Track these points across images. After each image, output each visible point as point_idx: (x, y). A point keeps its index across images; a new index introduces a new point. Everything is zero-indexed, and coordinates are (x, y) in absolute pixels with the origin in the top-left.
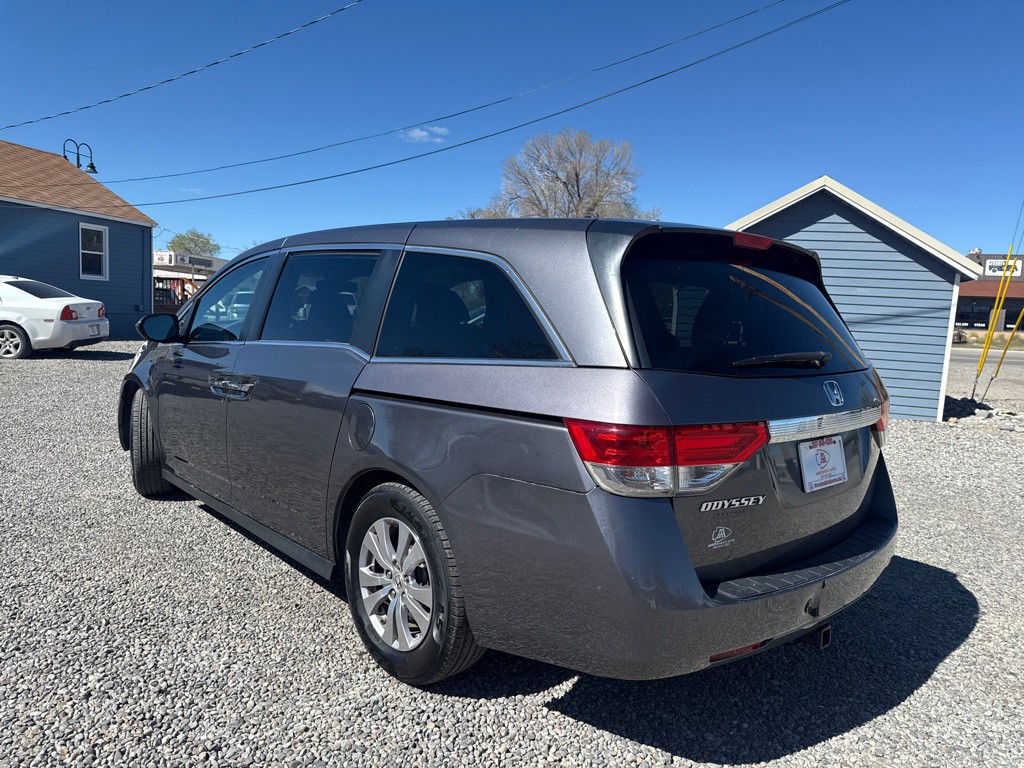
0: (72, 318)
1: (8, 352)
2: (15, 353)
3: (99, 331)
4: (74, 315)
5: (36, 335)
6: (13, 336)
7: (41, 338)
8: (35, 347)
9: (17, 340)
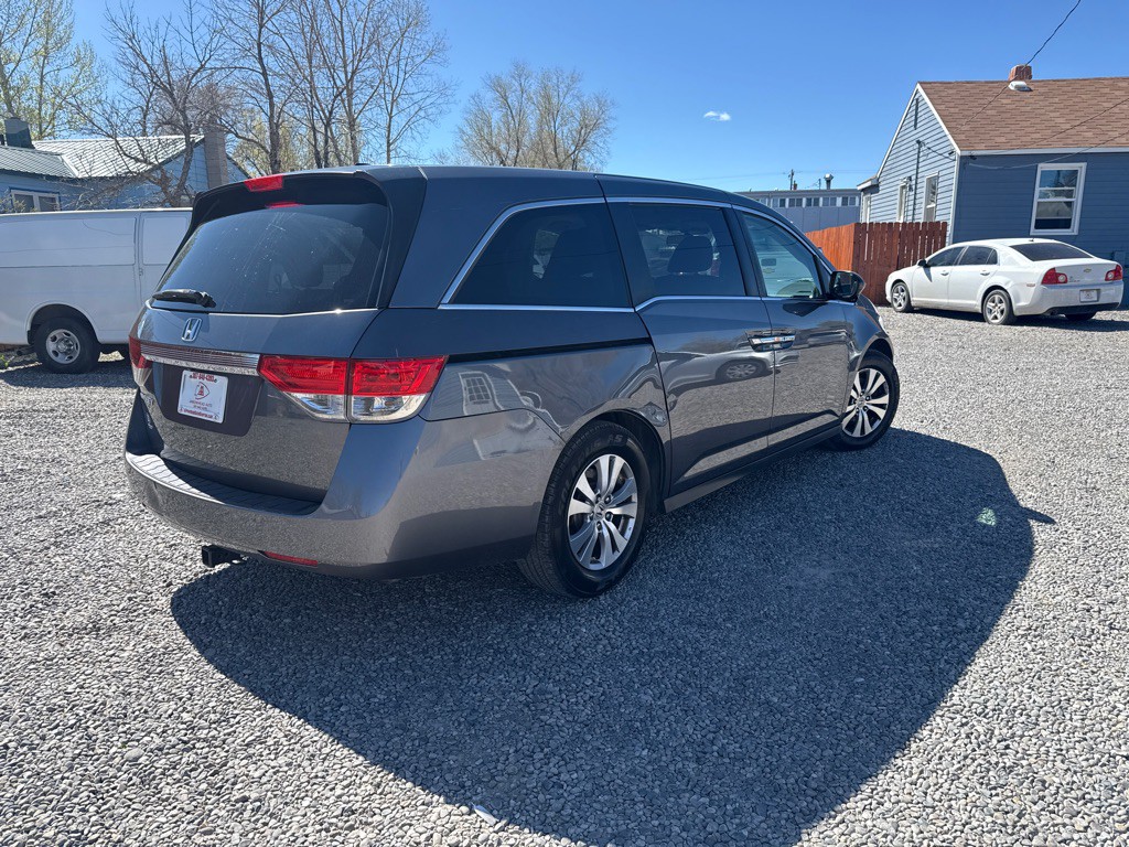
0: (1057, 282)
1: (996, 318)
2: (1001, 318)
3: (1098, 298)
4: (1061, 278)
5: (1018, 300)
6: (1001, 302)
7: (1022, 304)
8: (1017, 313)
9: (1003, 306)
